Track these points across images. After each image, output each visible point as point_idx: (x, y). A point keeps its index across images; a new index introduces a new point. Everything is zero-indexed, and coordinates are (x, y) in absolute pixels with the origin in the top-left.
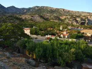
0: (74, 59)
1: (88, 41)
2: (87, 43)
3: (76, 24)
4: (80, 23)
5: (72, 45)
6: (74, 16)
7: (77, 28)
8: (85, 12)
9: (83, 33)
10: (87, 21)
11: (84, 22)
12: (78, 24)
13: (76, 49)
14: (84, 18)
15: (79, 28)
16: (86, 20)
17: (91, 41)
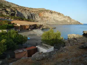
0: (6, 49)
1: (18, 31)
2: (17, 33)
3: (6, 14)
4: (10, 14)
5: (3, 36)
6: (4, 6)
7: (8, 18)
8: (15, 4)
9: (14, 24)
10: (17, 13)
11: (13, 13)
12: (8, 15)
13: (7, 39)
14: (14, 9)
15: (10, 19)
16: (16, 11)
17: (20, 30)
